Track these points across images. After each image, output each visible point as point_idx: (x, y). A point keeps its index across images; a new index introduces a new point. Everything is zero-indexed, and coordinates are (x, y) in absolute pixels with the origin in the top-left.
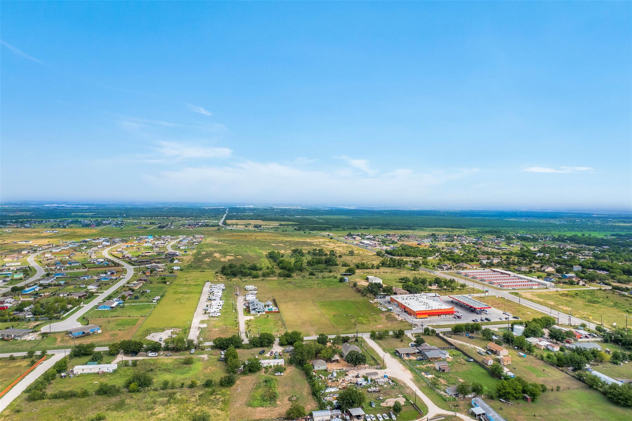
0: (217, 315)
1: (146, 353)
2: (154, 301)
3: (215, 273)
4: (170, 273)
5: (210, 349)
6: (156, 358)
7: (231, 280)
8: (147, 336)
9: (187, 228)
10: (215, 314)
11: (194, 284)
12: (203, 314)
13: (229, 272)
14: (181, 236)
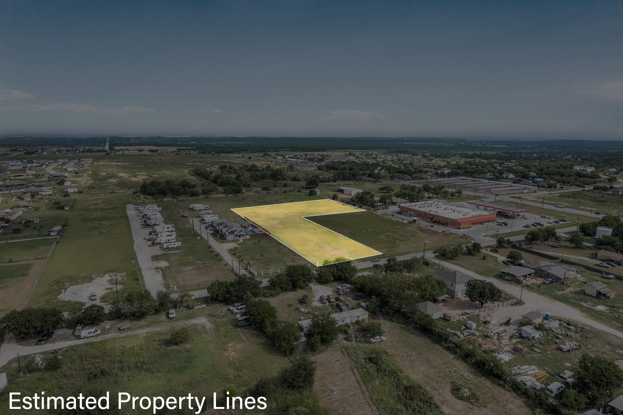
0: (175, 246)
1: (71, 331)
2: (52, 234)
3: (134, 194)
4: (64, 196)
5: (205, 305)
6: (99, 339)
7: (162, 201)
8: (60, 293)
9: (65, 154)
10: (172, 244)
11: (108, 207)
12: (150, 246)
13: (155, 191)
14: (62, 160)
